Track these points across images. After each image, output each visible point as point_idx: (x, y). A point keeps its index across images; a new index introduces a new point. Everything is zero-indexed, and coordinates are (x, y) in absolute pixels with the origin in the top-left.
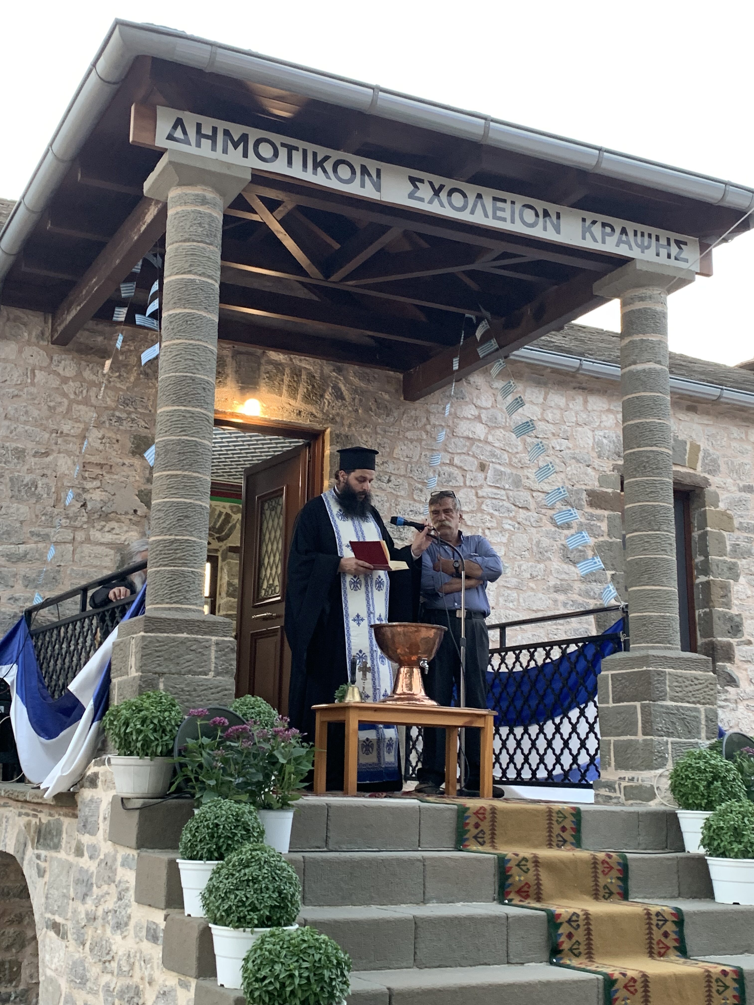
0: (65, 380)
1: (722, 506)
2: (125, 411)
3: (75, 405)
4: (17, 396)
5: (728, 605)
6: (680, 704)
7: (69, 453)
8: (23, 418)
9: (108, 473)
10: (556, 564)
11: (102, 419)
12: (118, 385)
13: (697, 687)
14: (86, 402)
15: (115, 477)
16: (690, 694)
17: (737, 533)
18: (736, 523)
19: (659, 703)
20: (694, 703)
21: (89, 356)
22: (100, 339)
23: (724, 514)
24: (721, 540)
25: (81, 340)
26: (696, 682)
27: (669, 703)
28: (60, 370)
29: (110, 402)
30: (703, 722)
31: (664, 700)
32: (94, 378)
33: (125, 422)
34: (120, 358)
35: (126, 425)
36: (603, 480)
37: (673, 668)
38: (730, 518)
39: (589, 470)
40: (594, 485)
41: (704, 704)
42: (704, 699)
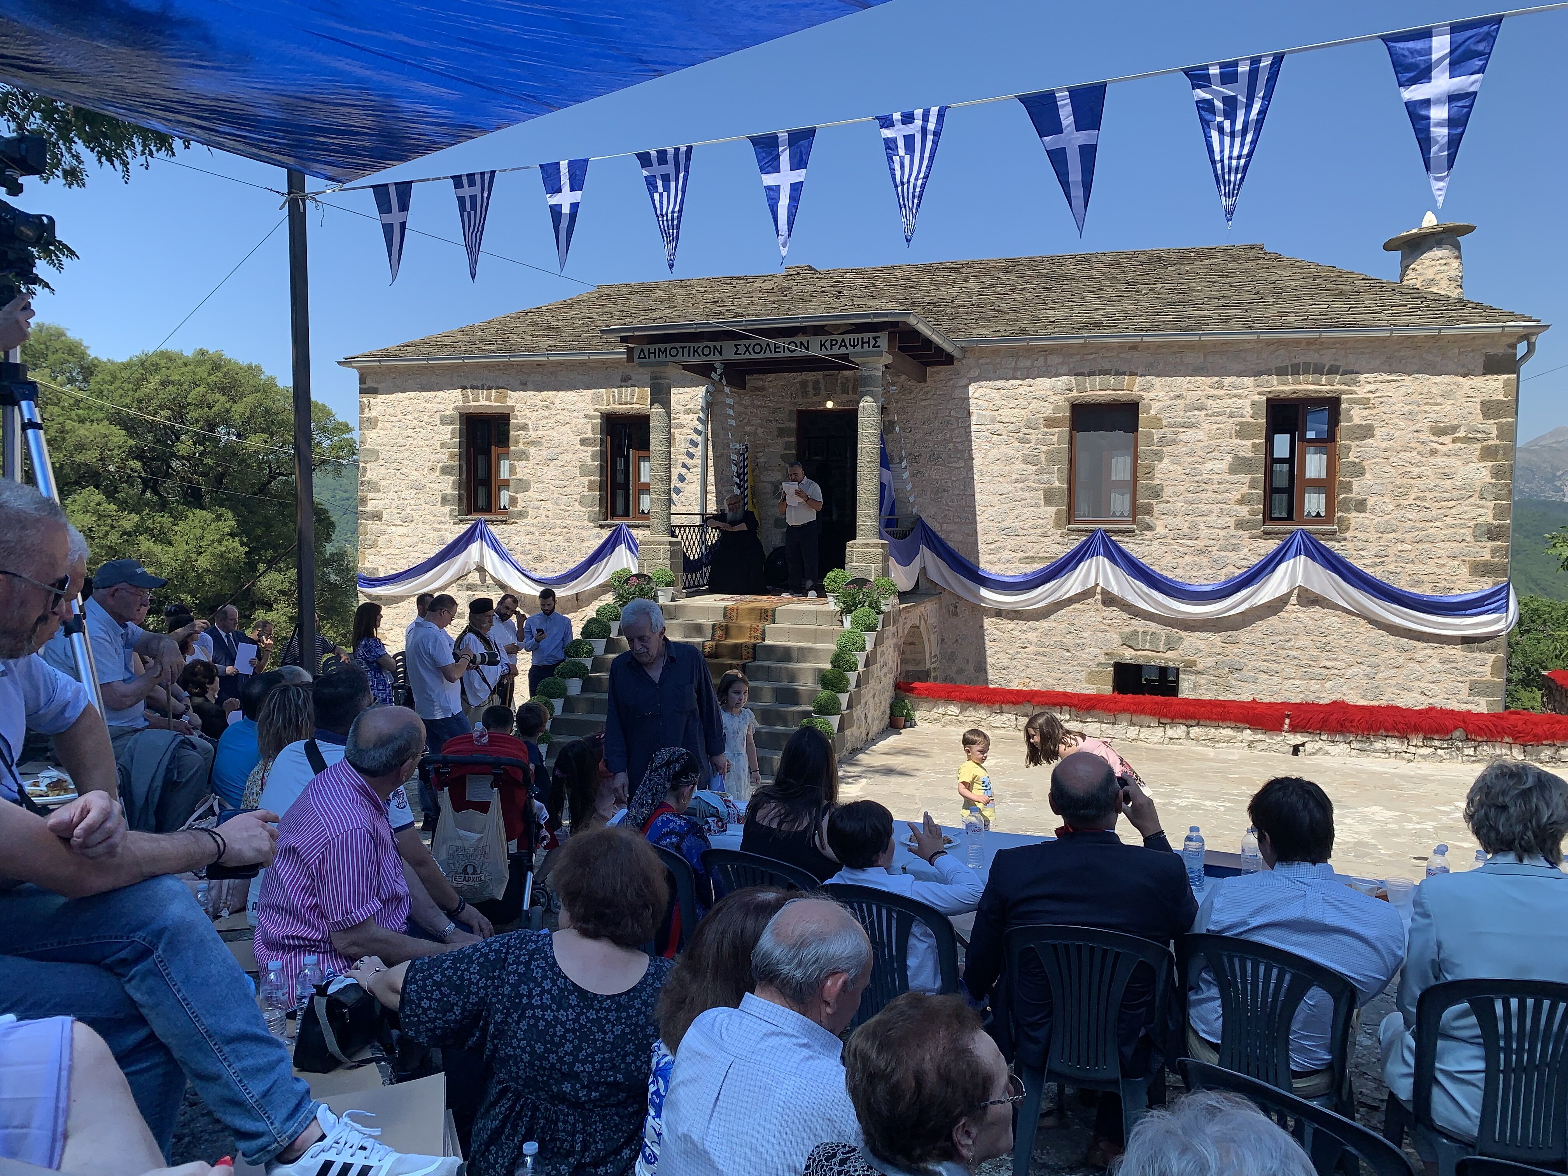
1: (1153, 412)
5: (1152, 478)
6: (861, 564)
10: (1019, 465)
13: (870, 556)
16: (865, 560)
17: (1165, 429)
18: (1164, 423)
19: (849, 564)
20: (867, 563)
21: (756, 393)
22: (760, 383)
23: (1155, 417)
24: (1150, 436)
27: (855, 564)
30: (873, 572)
31: (852, 563)
33: (773, 422)
36: (1056, 409)
37: (859, 548)
38: (1160, 419)
39: (1047, 404)
40: (1049, 412)
41: (873, 564)
42: (873, 561)
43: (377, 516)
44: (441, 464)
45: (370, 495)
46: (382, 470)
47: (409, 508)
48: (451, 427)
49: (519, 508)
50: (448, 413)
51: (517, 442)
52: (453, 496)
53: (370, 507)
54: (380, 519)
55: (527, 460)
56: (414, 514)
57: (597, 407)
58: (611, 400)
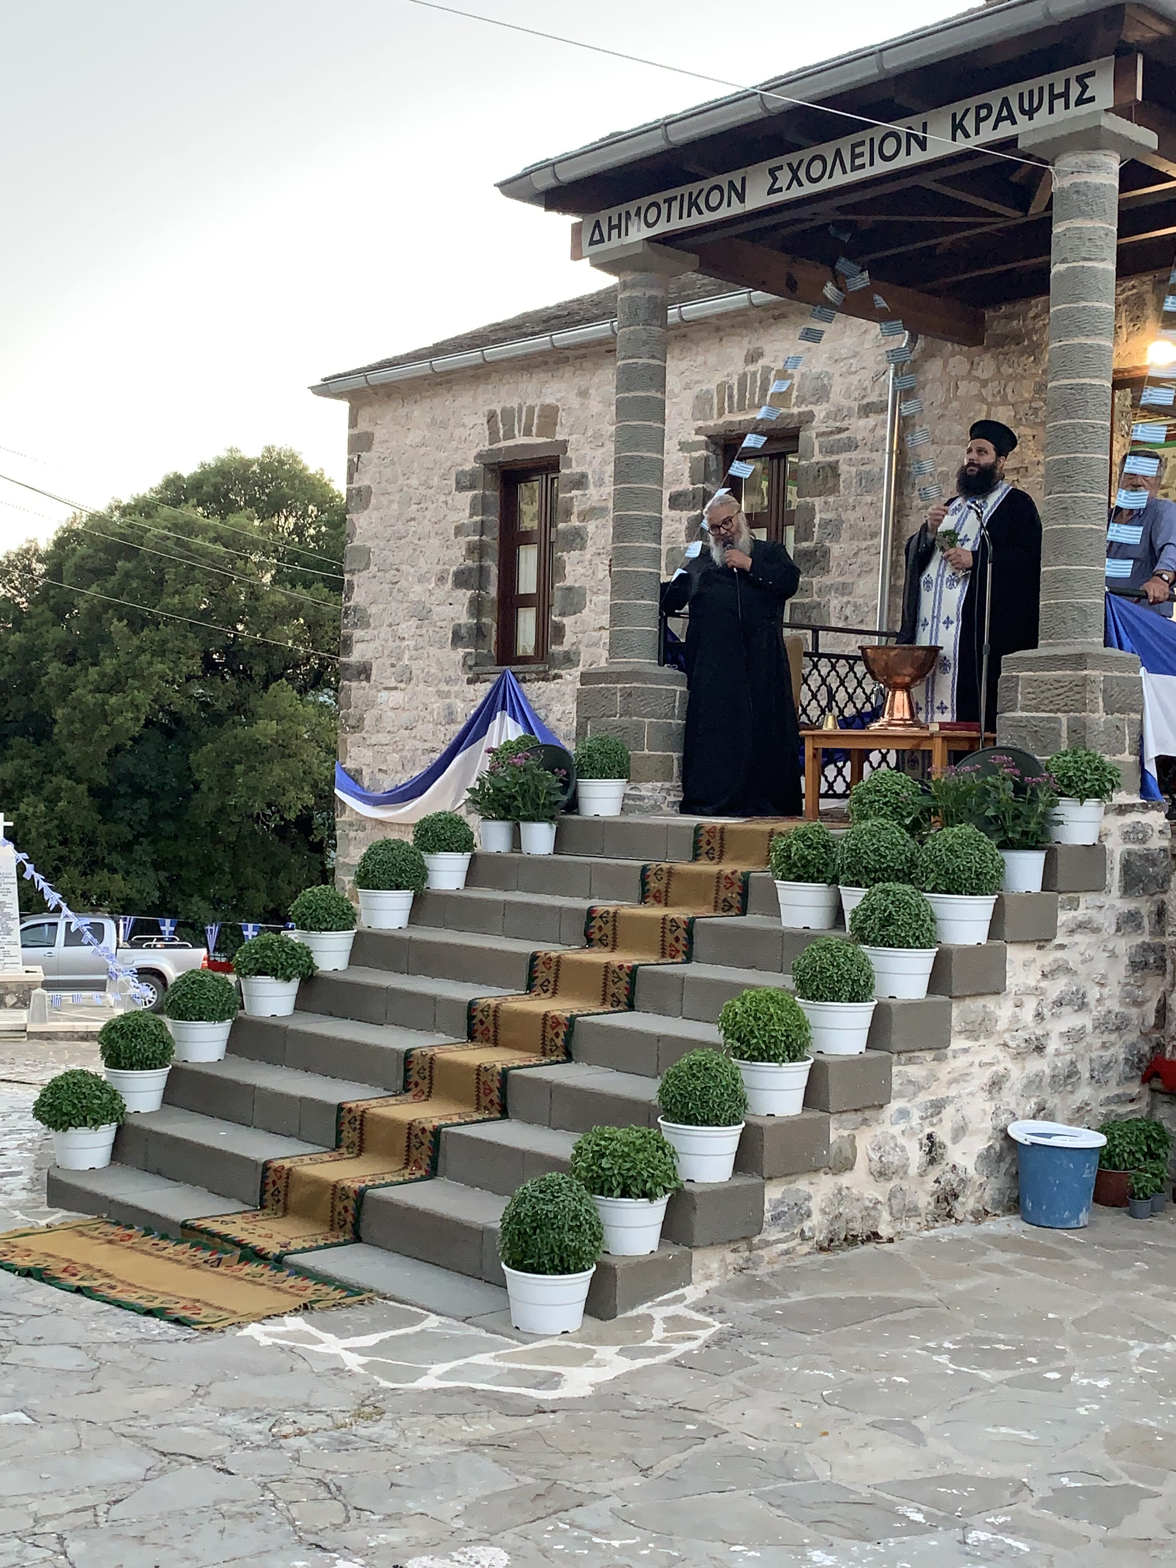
0: (984, 383)
2: (1041, 399)
3: (993, 409)
4: (942, 416)
6: (1034, 714)
8: (948, 438)
9: (1024, 476)
11: (1018, 417)
12: (1034, 371)
13: (1057, 692)
14: (1004, 401)
15: (1030, 479)
16: (1046, 702)
19: (1006, 715)
20: (1051, 711)
21: (1006, 348)
22: (1015, 323)
25: (998, 332)
26: (1057, 685)
27: (1019, 714)
28: (978, 373)
29: (1027, 395)
30: (1064, 734)
31: (1012, 711)
32: (1011, 371)
33: (1040, 413)
34: (1035, 338)
37: (1031, 670)
41: (1065, 712)
42: (1066, 705)
43: (364, 672)
44: (454, 568)
45: (358, 634)
46: (375, 587)
47: (406, 657)
48: (471, 494)
49: (565, 647)
50: (467, 467)
51: (568, 513)
52: (470, 629)
53: (356, 656)
54: (368, 679)
55: (583, 548)
56: (415, 666)
57: (700, 423)
58: (726, 405)
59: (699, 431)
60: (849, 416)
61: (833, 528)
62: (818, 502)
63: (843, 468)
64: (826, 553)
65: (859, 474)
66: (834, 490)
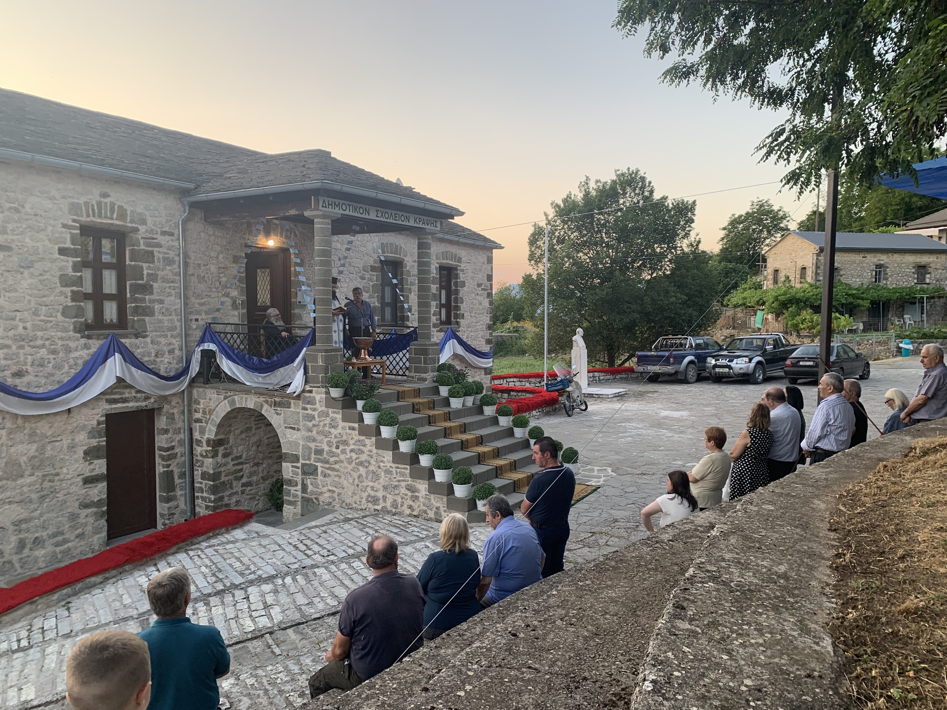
2: (230, 246)
3: (214, 246)
4: (196, 243)
7: (214, 264)
8: (199, 252)
9: (226, 270)
11: (223, 250)
12: (227, 236)
15: (229, 272)
21: (216, 226)
28: (208, 232)
29: (224, 243)
32: (219, 234)
34: (226, 225)
35: (230, 252)
39: (371, 258)
40: (372, 263)
57: (75, 217)
58: (91, 213)
59: (74, 221)
60: (157, 234)
61: (154, 277)
62: (145, 265)
63: (156, 254)
64: (152, 286)
65: (164, 257)
66: (153, 262)
